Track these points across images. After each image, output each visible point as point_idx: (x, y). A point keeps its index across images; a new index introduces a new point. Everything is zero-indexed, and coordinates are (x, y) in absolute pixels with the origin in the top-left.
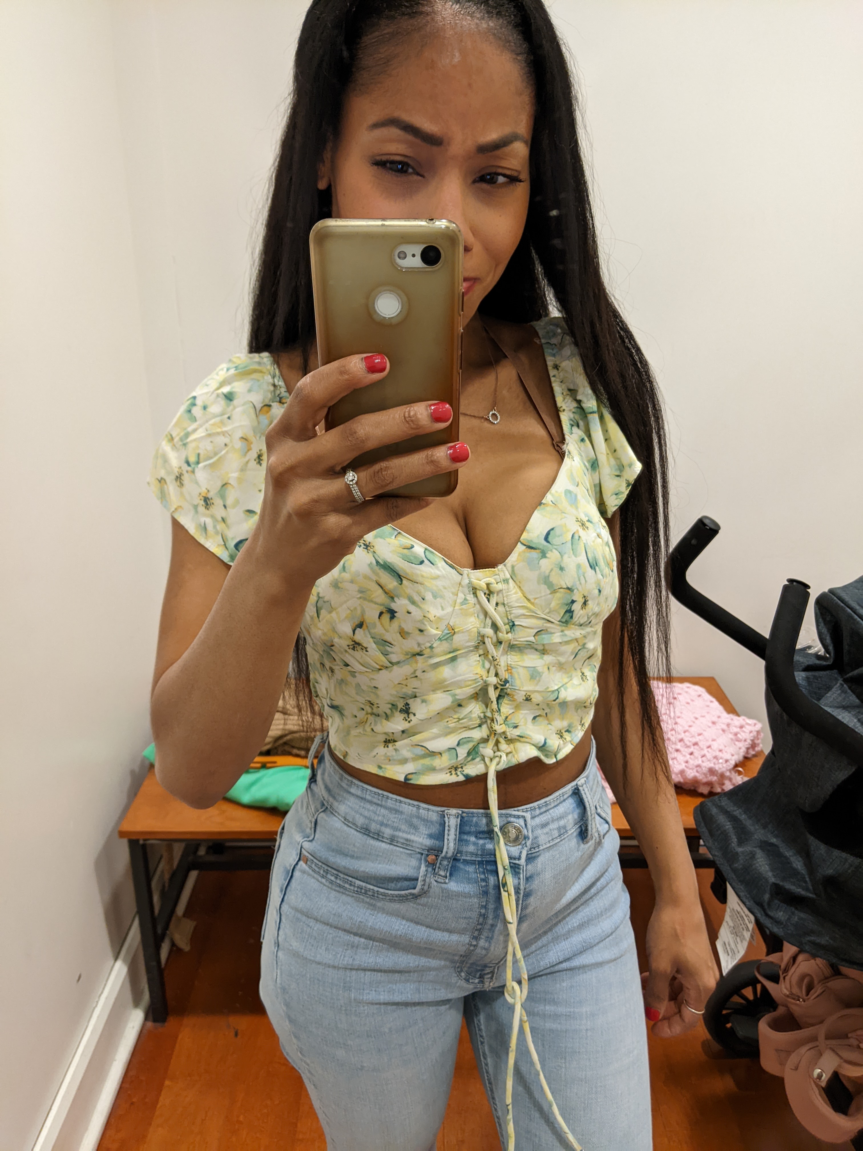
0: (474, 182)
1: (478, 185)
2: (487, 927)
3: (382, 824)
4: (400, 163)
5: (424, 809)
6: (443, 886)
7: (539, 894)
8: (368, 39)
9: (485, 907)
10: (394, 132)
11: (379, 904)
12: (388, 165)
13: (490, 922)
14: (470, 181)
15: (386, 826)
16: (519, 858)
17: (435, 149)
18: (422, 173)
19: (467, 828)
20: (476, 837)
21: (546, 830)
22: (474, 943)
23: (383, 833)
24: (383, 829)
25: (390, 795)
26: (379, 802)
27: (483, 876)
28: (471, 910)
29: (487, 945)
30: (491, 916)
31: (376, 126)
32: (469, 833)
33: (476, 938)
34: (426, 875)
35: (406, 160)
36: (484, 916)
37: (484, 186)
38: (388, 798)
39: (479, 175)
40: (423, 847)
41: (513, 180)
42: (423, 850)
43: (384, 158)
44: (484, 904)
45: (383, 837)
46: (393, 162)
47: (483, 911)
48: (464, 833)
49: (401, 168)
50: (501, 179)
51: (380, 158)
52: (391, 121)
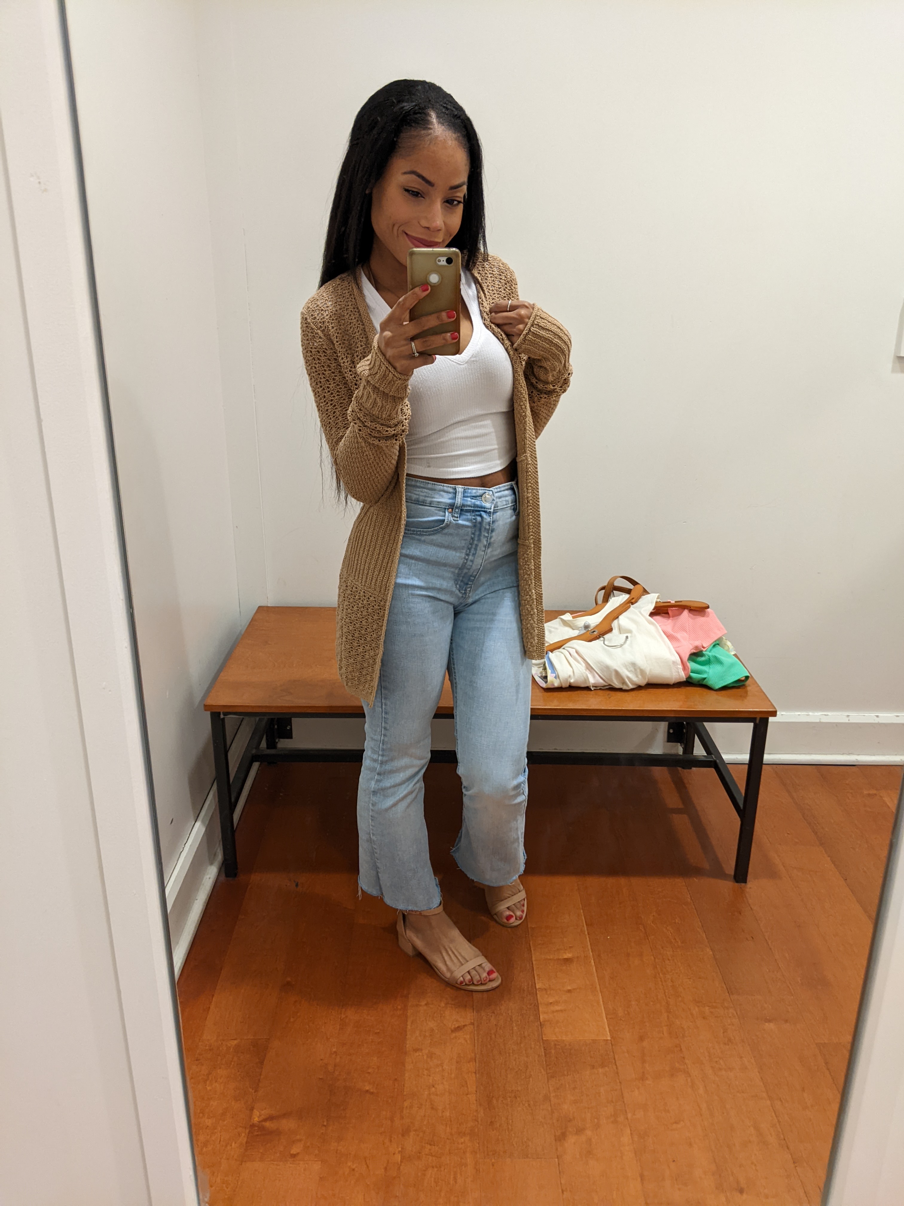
0: (444, 202)
1: (446, 204)
2: (474, 546)
3: (426, 496)
4: (416, 192)
5: (446, 486)
6: (457, 522)
7: (497, 532)
8: (403, 135)
9: (474, 534)
10: (414, 177)
11: (423, 538)
12: (411, 192)
13: (475, 542)
14: (443, 201)
15: (428, 497)
16: (491, 509)
17: (430, 187)
18: (424, 196)
19: (466, 494)
20: (471, 499)
21: (501, 500)
22: (467, 558)
23: (426, 501)
24: (426, 499)
25: (429, 482)
26: (424, 486)
27: (474, 517)
28: (467, 535)
29: (473, 558)
30: (476, 539)
31: (405, 173)
32: (467, 497)
33: (468, 555)
34: (448, 517)
35: (419, 191)
36: (473, 539)
37: (448, 205)
38: (428, 483)
39: (446, 200)
40: (446, 505)
41: (459, 202)
42: (446, 506)
43: (410, 189)
44: (473, 532)
45: (426, 503)
46: (413, 191)
47: (473, 536)
48: (465, 497)
49: (416, 194)
50: (455, 202)
51: (407, 188)
52: (413, 172)
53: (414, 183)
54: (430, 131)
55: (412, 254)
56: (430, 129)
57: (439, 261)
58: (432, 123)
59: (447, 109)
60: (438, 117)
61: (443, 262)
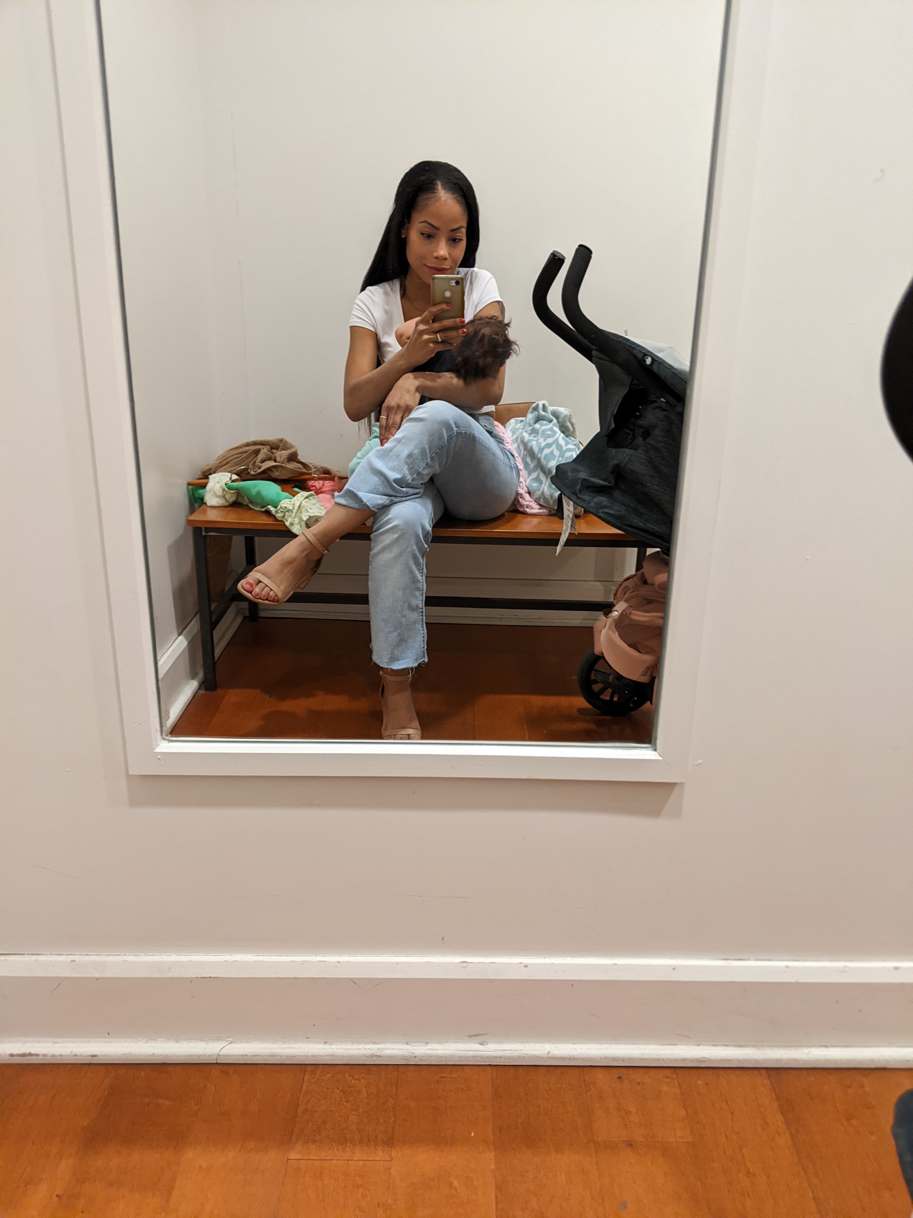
0: (448, 240)
1: (452, 242)
12: (426, 235)
18: (433, 237)
31: (421, 223)
35: (430, 234)
37: (454, 242)
41: (462, 239)
43: (425, 233)
49: (429, 236)
50: (457, 240)
51: (423, 232)
52: (425, 222)
53: (428, 230)
54: (435, 195)
55: (434, 278)
56: (436, 193)
57: (451, 283)
58: (437, 189)
59: (449, 179)
60: (442, 185)
61: (453, 283)
